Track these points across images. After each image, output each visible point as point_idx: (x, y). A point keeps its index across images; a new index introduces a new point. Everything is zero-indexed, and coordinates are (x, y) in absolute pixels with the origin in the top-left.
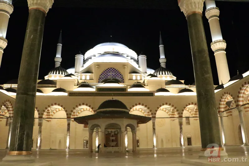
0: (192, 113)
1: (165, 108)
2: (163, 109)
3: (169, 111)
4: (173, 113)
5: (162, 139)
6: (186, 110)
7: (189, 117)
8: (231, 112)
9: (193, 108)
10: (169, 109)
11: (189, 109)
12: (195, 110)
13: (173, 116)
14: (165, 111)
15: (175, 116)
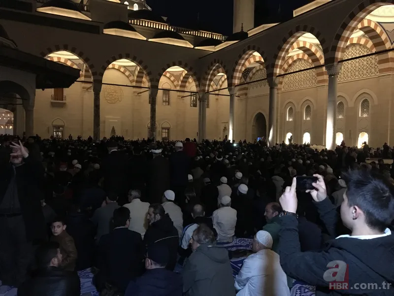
0: (176, 83)
1: (124, 67)
2: (120, 67)
3: (132, 73)
4: (139, 79)
5: (113, 128)
6: (165, 76)
7: (169, 90)
8: (246, 89)
9: (178, 74)
10: (133, 69)
11: (172, 74)
12: (182, 78)
13: (138, 85)
14: (123, 73)
15: (142, 85)
